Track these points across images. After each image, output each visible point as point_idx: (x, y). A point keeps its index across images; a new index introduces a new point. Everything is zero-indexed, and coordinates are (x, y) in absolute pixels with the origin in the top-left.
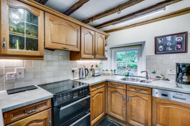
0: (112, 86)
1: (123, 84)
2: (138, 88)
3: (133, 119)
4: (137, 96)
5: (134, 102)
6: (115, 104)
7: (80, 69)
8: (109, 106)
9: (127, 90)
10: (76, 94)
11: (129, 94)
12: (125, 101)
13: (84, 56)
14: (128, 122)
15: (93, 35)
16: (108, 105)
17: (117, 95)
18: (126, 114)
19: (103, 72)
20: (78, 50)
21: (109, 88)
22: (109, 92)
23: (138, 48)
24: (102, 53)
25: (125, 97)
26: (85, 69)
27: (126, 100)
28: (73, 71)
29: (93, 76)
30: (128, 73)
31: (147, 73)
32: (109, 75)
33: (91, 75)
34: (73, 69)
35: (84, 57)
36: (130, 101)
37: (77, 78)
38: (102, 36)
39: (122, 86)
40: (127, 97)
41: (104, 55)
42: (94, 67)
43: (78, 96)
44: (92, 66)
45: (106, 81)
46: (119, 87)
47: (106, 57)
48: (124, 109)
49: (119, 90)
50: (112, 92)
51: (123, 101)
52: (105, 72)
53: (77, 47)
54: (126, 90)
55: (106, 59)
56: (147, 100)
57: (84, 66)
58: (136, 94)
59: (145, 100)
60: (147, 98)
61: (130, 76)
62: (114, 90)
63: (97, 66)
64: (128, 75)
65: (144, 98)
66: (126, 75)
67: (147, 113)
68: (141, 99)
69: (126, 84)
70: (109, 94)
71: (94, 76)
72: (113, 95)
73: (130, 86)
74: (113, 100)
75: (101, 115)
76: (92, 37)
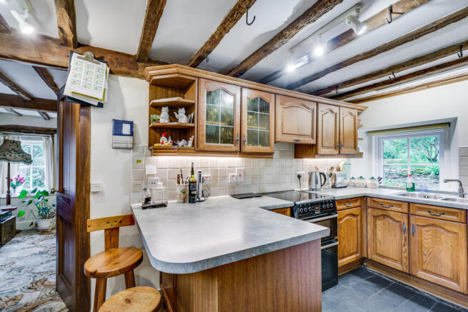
0: (375, 205)
1: (401, 203)
2: (436, 210)
3: (424, 268)
4: (433, 225)
5: (426, 236)
6: (384, 240)
7: (311, 174)
8: (369, 243)
9: (411, 212)
10: (317, 208)
11: (416, 221)
12: (406, 235)
13: (321, 150)
14: (414, 274)
15: (336, 114)
16: (367, 242)
17: (389, 224)
18: (409, 258)
19: (353, 181)
20: (313, 142)
21: (369, 210)
22: (369, 217)
23: (441, 130)
24: (352, 144)
25: (406, 226)
26: (321, 173)
27: (409, 232)
28: (299, 177)
29: (334, 187)
30: (414, 184)
31: (461, 185)
32: (366, 187)
33: (330, 186)
34: (298, 173)
35: (322, 153)
36: (416, 234)
37: (306, 188)
38: (353, 111)
39: (400, 206)
40: (411, 227)
41: (355, 147)
42: (334, 172)
43: (321, 211)
44: (332, 168)
45: (364, 197)
46: (393, 208)
47: (361, 151)
48: (404, 249)
49: (392, 213)
50: (376, 217)
51: (402, 234)
52: (357, 181)
53: (312, 137)
54: (409, 215)
55: (360, 155)
56: (456, 233)
57: (317, 168)
58: (432, 221)
59: (453, 233)
60: (455, 230)
61: (419, 190)
62: (380, 213)
63: (339, 170)
64: (413, 189)
65: (448, 228)
66: (407, 189)
67: (458, 257)
68: (442, 231)
69: (409, 203)
70: (369, 221)
71: (336, 188)
72: (378, 222)
73: (416, 205)
74: (379, 233)
75: (354, 256)
76: (334, 117)
